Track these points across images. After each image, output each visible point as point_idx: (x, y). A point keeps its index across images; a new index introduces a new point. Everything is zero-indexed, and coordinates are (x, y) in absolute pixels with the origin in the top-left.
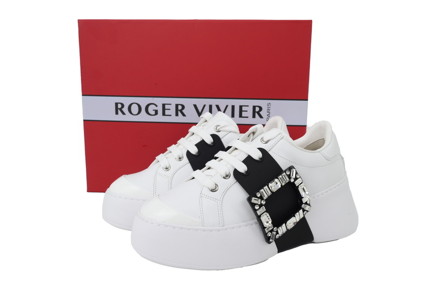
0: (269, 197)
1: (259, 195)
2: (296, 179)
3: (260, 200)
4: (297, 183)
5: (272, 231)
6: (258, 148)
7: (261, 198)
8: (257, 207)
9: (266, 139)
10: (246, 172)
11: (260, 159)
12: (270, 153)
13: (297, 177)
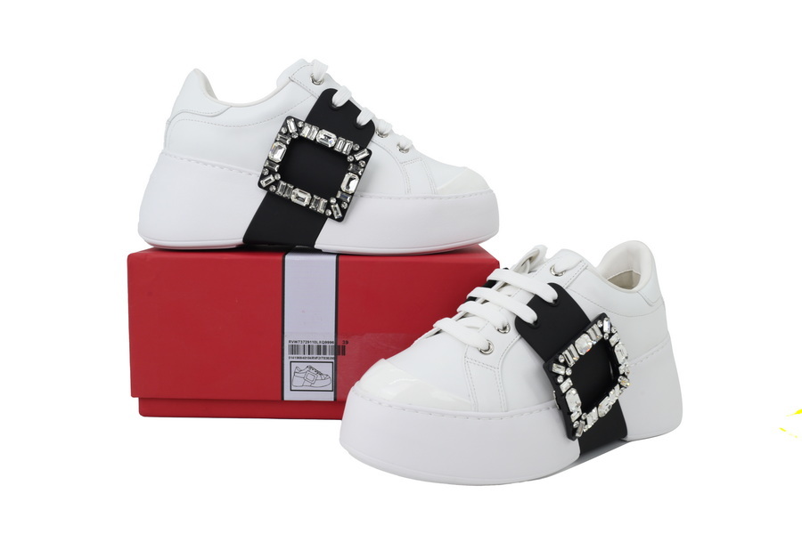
0: (577, 363)
1: (562, 361)
2: (611, 335)
3: (563, 367)
4: (613, 340)
5: (579, 419)
6: (550, 284)
7: (565, 364)
8: (560, 380)
9: (558, 270)
10: (535, 322)
11: (555, 301)
12: (568, 291)
13: (613, 331)
